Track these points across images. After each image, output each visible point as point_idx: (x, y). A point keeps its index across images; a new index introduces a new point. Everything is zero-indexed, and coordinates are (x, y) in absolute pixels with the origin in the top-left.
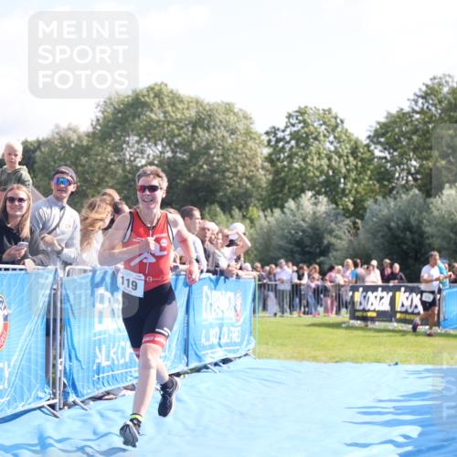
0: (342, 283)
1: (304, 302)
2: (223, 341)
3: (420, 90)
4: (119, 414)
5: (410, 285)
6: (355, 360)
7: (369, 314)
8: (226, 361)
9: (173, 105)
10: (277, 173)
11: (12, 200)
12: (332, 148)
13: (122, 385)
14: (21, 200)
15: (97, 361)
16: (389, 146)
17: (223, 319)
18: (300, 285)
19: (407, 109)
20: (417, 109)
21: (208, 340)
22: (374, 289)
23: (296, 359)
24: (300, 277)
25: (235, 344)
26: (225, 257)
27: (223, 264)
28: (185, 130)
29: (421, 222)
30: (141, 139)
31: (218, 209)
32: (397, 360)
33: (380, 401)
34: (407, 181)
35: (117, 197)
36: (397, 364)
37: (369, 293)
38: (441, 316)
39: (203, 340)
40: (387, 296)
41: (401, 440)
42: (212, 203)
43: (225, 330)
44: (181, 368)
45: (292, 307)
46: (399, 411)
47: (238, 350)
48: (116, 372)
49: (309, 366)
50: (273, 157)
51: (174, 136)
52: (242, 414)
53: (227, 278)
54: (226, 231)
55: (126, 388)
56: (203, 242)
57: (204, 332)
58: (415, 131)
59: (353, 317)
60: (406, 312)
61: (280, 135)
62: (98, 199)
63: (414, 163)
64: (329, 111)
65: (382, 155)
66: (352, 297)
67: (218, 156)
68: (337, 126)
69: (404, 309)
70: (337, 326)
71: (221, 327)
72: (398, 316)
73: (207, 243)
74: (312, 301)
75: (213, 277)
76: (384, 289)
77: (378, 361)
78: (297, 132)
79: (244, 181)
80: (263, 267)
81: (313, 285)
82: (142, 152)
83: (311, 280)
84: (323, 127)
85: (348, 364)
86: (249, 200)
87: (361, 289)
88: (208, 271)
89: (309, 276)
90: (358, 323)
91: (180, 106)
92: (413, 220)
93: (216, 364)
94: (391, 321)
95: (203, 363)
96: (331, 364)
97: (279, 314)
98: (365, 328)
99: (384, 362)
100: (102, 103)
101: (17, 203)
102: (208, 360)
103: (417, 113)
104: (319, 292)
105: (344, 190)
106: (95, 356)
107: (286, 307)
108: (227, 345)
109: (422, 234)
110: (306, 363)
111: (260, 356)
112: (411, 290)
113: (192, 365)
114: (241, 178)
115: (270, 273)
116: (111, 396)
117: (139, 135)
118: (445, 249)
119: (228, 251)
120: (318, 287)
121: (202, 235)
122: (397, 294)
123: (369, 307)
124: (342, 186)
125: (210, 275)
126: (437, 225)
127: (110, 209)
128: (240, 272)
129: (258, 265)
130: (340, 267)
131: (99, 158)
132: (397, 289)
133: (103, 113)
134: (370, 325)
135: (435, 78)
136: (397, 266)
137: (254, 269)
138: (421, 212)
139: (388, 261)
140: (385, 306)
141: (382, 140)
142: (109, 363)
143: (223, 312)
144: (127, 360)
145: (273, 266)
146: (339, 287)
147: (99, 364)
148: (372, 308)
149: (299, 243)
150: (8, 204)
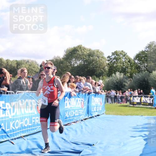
0: (127, 95)
1: (118, 100)
2: (97, 110)
3: (147, 45)
4: (71, 129)
5: (145, 95)
6: (131, 115)
7: (135, 103)
8: (98, 115)
9: (84, 50)
10: (110, 67)
11: (42, 75)
12: (124, 60)
13: (72, 122)
14: (44, 75)
15: (66, 116)
16: (139, 60)
17: (97, 105)
18: (117, 96)
19: (144, 51)
20: (147, 50)
21: (93, 110)
22: (136, 97)
23: (116, 115)
24: (117, 94)
25: (101, 111)
26: (98, 89)
27: (97, 91)
28: (87, 57)
29: (148, 79)
30: (76, 59)
31: (95, 77)
32: (142, 115)
33: (137, 125)
34: (144, 69)
35: (70, 74)
36: (142, 116)
37: (135, 98)
38: (153, 103)
39: (92, 110)
40: (139, 98)
41: (144, 135)
42: (94, 75)
43: (98, 107)
44: (87, 117)
45: (115, 102)
46: (143, 128)
47: (101, 113)
48: (71, 118)
49: (119, 116)
50: (110, 64)
51: (84, 58)
52: (103, 129)
53: (98, 94)
54: (98, 82)
55: (73, 122)
56: (92, 85)
57: (92, 108)
58: (146, 56)
59: (130, 104)
60: (144, 102)
61: (111, 58)
62: (65, 75)
63: (146, 64)
64: (122, 51)
65: (137, 62)
66: (130, 99)
67: (95, 63)
68: (125, 55)
69: (143, 102)
70: (126, 106)
71: (97, 107)
72: (142, 103)
73: (93, 85)
74: (120, 100)
75: (95, 94)
76: (138, 96)
77: (137, 115)
78: (115, 57)
79: (102, 69)
80: (107, 91)
81: (120, 96)
82: (76, 63)
83: (119, 95)
84: (121, 55)
85: (130, 116)
86: (103, 74)
87: (132, 97)
88: (93, 93)
89: (119, 93)
90: (132, 105)
91: (85, 50)
92: (146, 79)
93: (96, 116)
94: (140, 105)
95: (92, 116)
96: (125, 116)
97: (111, 103)
98: (134, 107)
99: (139, 115)
100: (66, 50)
101: (43, 76)
102: (94, 115)
103: (147, 51)
104: (122, 98)
105: (127, 71)
106: (65, 114)
107: (113, 101)
108: (98, 111)
109: (148, 82)
110: (118, 116)
111: (107, 114)
112: (145, 97)
113: (90, 117)
114: (101, 69)
115: (109, 93)
116: (69, 125)
117: (75, 58)
118: (154, 86)
119: (98, 87)
120: (121, 96)
121: (92, 83)
122: (142, 98)
123: (134, 101)
124: (127, 70)
125: (94, 94)
126: (152, 80)
127: (68, 77)
128: (102, 93)
129: (106, 91)
130: (127, 91)
131: (65, 64)
132: (142, 96)
133: (66, 53)
134: (135, 106)
135: (151, 42)
136: (142, 91)
137: (105, 92)
138: (148, 77)
139: (139, 89)
140: (139, 101)
141: (138, 58)
142: (68, 116)
143: (97, 103)
144: (73, 115)
145: (109, 91)
146: (127, 96)
147: (66, 117)
148: (135, 102)
149: (116, 86)
150: (41, 76)
